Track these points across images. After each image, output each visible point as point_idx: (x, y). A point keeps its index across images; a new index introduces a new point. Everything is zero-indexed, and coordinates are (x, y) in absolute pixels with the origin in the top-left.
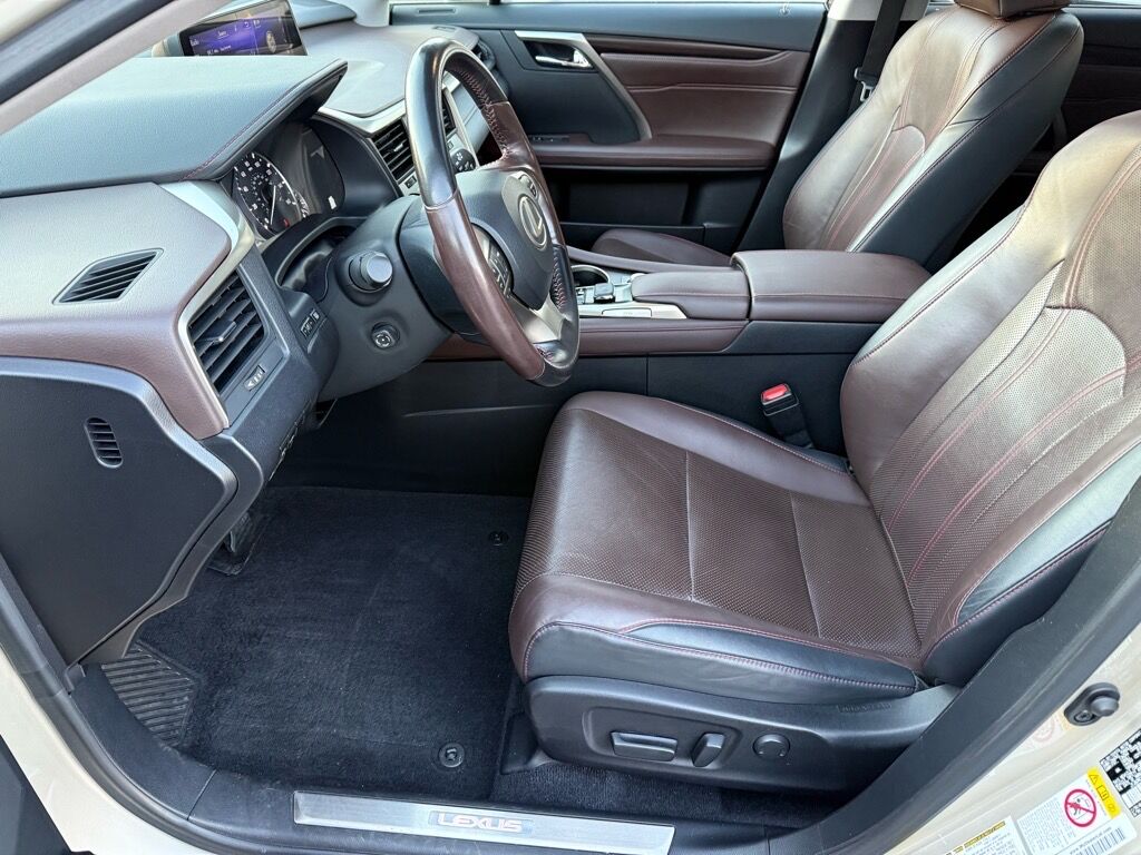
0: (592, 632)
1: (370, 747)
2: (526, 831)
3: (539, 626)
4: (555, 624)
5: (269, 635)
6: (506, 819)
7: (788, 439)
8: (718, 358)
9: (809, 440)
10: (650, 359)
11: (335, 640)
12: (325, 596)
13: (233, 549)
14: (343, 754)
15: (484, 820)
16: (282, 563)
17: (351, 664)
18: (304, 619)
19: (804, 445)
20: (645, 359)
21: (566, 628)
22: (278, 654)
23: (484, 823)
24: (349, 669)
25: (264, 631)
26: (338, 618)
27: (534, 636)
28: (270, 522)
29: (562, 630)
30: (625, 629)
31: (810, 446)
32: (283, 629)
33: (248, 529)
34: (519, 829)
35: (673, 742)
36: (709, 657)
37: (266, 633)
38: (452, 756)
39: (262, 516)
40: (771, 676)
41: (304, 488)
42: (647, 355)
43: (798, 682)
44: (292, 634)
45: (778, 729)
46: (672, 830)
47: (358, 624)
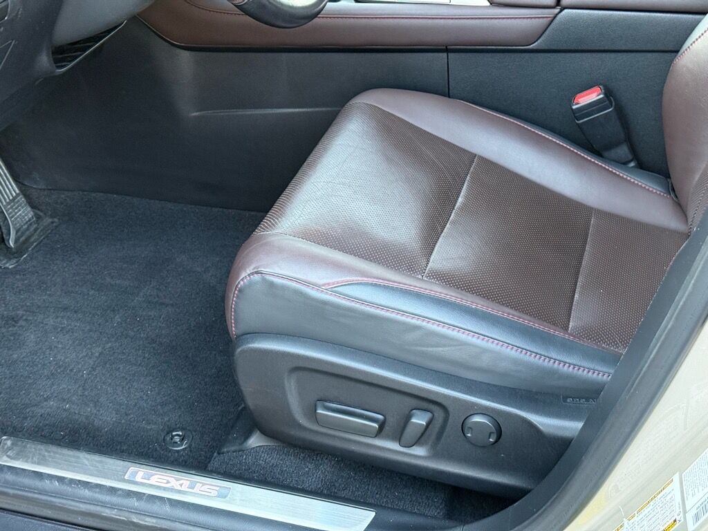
0: (294, 285)
1: (97, 423)
2: (222, 496)
3: (243, 275)
4: (257, 273)
5: (26, 320)
6: (204, 484)
7: (606, 154)
8: (527, 55)
9: (630, 157)
10: (451, 55)
11: (90, 330)
12: (92, 292)
13: (12, 244)
14: (70, 426)
15: (181, 482)
16: (58, 262)
17: (100, 354)
18: (65, 309)
19: (625, 163)
20: (445, 55)
21: (268, 277)
22: (31, 337)
23: (181, 485)
24: (98, 358)
25: (23, 315)
26: (99, 313)
27: (237, 285)
28: (56, 227)
29: (264, 279)
30: (329, 284)
31: (632, 164)
32: (41, 316)
33: (32, 229)
34: (214, 493)
35: (380, 417)
36: (414, 321)
37: (24, 318)
38: (177, 439)
39: (50, 220)
40: (485, 350)
41: (94, 195)
42: (447, 50)
43: (516, 362)
44: (51, 321)
45: (487, 408)
46: (374, 514)
47: (118, 318)
